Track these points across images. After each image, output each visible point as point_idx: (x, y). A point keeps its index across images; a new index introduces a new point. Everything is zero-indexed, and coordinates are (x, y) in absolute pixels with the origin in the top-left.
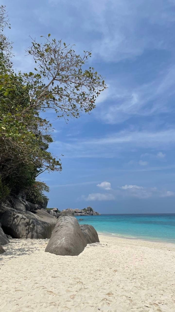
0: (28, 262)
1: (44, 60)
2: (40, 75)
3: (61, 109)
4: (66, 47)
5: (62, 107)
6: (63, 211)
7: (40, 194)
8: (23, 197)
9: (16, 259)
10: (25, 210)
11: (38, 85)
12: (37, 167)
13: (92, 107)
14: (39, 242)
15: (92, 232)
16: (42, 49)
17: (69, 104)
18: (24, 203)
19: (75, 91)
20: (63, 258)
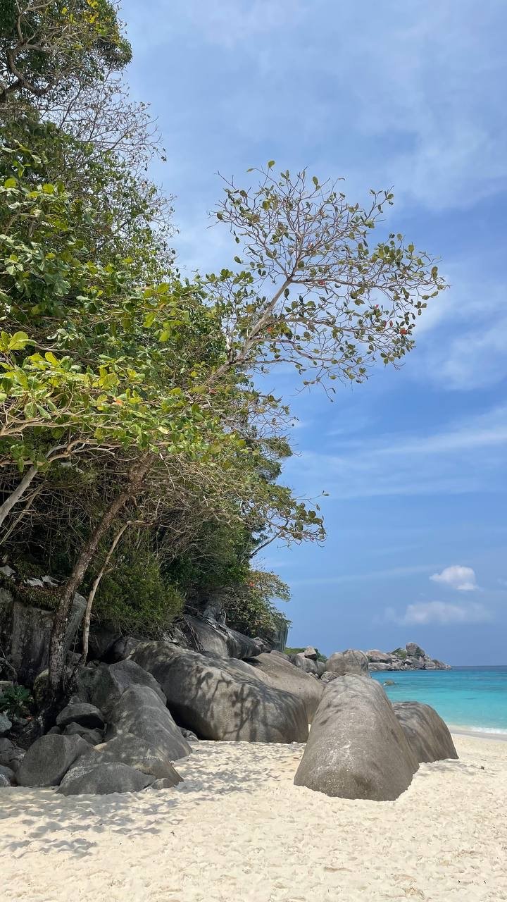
0: (247, 815)
1: (258, 232)
2: (249, 274)
3: (311, 362)
4: (319, 187)
5: (313, 355)
6: (333, 655)
7: (265, 609)
8: (218, 617)
9: (216, 805)
10: (227, 653)
11: (244, 301)
12: (254, 529)
13: (404, 348)
14: (274, 754)
15: (432, 726)
16: (254, 202)
17: (336, 345)
18: (222, 634)
19: (352, 305)
20: (351, 807)
